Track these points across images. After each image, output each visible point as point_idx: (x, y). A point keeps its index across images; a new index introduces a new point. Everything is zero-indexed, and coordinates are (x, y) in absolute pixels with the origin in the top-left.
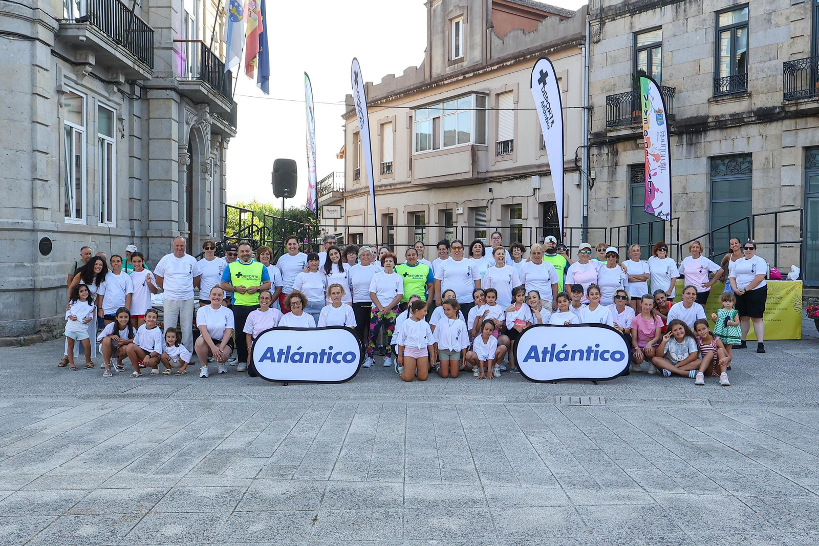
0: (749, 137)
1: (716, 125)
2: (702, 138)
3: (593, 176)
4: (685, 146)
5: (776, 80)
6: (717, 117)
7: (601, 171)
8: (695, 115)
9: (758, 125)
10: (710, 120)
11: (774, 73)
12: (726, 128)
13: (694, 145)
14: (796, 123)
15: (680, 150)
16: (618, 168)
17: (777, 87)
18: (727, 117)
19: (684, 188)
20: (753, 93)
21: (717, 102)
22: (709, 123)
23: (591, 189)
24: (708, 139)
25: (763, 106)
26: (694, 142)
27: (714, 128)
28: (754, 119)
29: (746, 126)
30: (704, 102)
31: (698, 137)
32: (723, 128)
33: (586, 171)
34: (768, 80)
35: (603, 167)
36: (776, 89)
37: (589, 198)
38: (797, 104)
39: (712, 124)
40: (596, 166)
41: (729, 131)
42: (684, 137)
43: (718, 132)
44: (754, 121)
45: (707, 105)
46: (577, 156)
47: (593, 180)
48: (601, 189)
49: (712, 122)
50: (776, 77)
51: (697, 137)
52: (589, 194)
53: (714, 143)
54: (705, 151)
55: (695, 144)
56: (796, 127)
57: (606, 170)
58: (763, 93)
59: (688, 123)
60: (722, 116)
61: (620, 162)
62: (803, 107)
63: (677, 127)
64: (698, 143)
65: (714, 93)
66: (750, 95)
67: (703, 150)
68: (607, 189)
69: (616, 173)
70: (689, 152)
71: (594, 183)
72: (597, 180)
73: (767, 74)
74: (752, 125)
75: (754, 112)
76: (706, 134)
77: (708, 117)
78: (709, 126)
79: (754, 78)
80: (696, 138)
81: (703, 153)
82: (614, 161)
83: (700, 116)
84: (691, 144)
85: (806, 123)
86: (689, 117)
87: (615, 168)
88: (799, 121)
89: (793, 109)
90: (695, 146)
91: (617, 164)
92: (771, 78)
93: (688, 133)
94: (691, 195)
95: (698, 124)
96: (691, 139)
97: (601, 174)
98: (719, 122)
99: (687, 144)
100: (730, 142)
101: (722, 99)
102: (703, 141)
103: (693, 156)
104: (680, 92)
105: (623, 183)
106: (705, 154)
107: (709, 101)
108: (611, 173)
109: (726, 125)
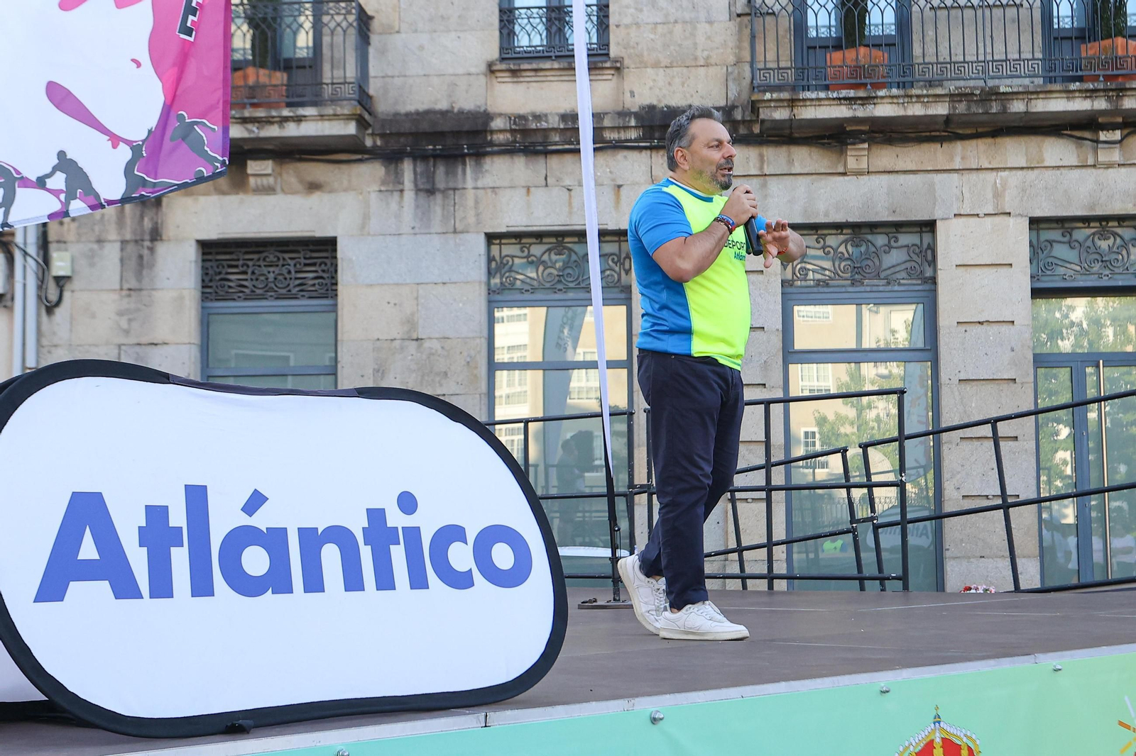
0: (619, 186)
1: (515, 141)
2: (469, 176)
3: (60, 265)
4: (409, 195)
5: (693, 35)
6: (522, 117)
7: (91, 257)
8: (443, 105)
9: (646, 154)
10: (498, 124)
11: (687, 16)
12: (547, 153)
13: (439, 197)
14: (761, 156)
15: (394, 206)
16: (161, 248)
17: (699, 53)
18: (554, 122)
19: (411, 323)
20: (626, 62)
21: (515, 73)
22: (492, 132)
23: (50, 310)
24: (487, 181)
25: (659, 101)
26: (441, 184)
27: (509, 150)
28: (633, 134)
29: (609, 152)
30: (473, 70)
31: (455, 175)
32: (537, 153)
33: (32, 250)
34: (671, 32)
35: (100, 241)
36: (696, 59)
37: (45, 342)
38: (792, 103)
39: (500, 138)
40: (71, 237)
41: (554, 161)
42: (407, 167)
43: (520, 162)
44: (636, 140)
45: (483, 79)
47: (61, 281)
48: (93, 316)
49: (501, 131)
50: (695, 28)
51: (450, 173)
52: (45, 327)
53: (505, 196)
54: (477, 215)
55: (444, 191)
56: (761, 168)
57: (112, 253)
58: (656, 65)
59: (425, 127)
60: (538, 117)
61: (170, 230)
62: (808, 113)
63: (382, 136)
64: (455, 189)
65: (501, 49)
66: (618, 69)
67: (472, 213)
68: (120, 314)
69: (152, 266)
70: (424, 216)
71: (67, 295)
72: (76, 284)
73: (666, 15)
74: (625, 153)
75: (636, 115)
76: (479, 164)
77: (487, 117)
78: (491, 144)
79: (627, 20)
80: (447, 173)
81: (472, 220)
82: (147, 224)
83: (461, 112)
84: (431, 192)
85: (790, 162)
86: (422, 107)
87: (151, 250)
88: (770, 152)
89: (781, 114)
90: (445, 197)
91: (156, 235)
92: (678, 27)
93: (419, 156)
94: (436, 345)
95: (457, 134)
96: (431, 178)
97: (92, 265)
98: (525, 132)
99: (418, 190)
100: (557, 194)
101: (534, 66)
102: (470, 183)
103: (437, 225)
104: (389, 30)
105: (181, 298)
106: (478, 223)
107: (491, 70)
108: (133, 263)
109: (545, 143)
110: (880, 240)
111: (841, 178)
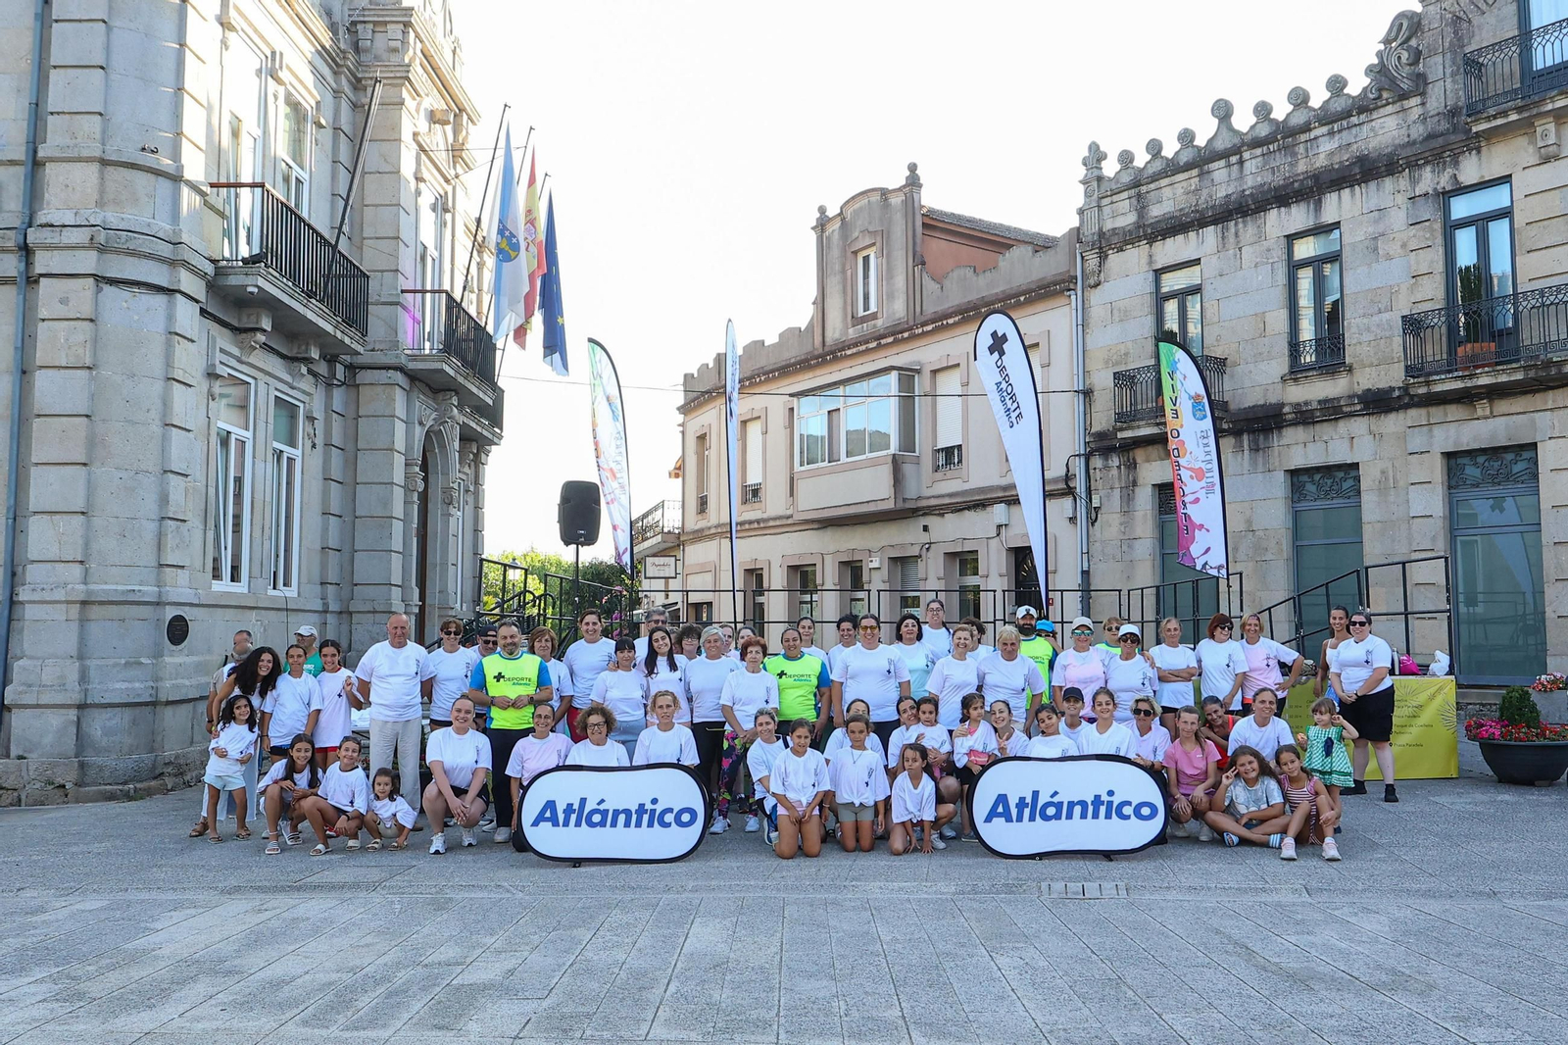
0: (1353, 438)
1: (1297, 418)
2: (1275, 439)
3: (1096, 503)
4: (1246, 452)
5: (1391, 344)
6: (1298, 404)
7: (1108, 496)
8: (1261, 402)
9: (1366, 417)
10: (1286, 409)
11: (1387, 334)
12: (1314, 423)
13: (1261, 452)
14: (1428, 413)
15: (1239, 459)
16: (1137, 489)
17: (1395, 355)
18: (1315, 405)
19: (1249, 522)
20: (1354, 366)
21: (1295, 380)
22: (1285, 414)
23: (1093, 525)
24: (1284, 441)
25: (1373, 386)
26: (1261, 446)
27: (1294, 423)
28: (1358, 407)
29: (1347, 419)
30: (1276, 381)
31: (1268, 438)
32: (1309, 423)
33: (1084, 496)
34: (1378, 345)
35: (1111, 488)
36: (1393, 358)
37: (1091, 540)
38: (1428, 383)
39: (1289, 417)
40: (1100, 488)
41: (1318, 427)
42: (1245, 437)
43: (1300, 429)
44: (1360, 411)
45: (1280, 385)
46: (1068, 471)
47: (1097, 509)
48: (1110, 526)
49: (1290, 413)
50: (1392, 340)
51: (1266, 438)
52: (1090, 532)
53: (1293, 449)
54: (1280, 461)
55: (1263, 449)
56: (1429, 420)
57: (1117, 493)
58: (1371, 365)
59: (1251, 416)
60: (1306, 403)
61: (1140, 481)
62: (1438, 388)
63: (1231, 422)
64: (1269, 447)
65: (1291, 367)
66: (1350, 370)
67: (1278, 460)
68: (1121, 524)
69: (1133, 499)
70: (1254, 463)
71: (1099, 515)
72: (1103, 510)
73: (1376, 335)
74: (1356, 418)
75: (1358, 396)
76: (1280, 432)
77: (1283, 405)
78: (1285, 420)
79: (1354, 341)
80: (1265, 439)
81: (1277, 464)
82: (1131, 478)
83: (1270, 404)
84: (1257, 450)
85: (1446, 415)
86: (1251, 405)
87: (1133, 491)
88: (1433, 410)
89: (1422, 390)
90: (1264, 452)
91: (1135, 483)
92: (1383, 341)
93: (1251, 431)
94: (1261, 533)
95: (1267, 417)
96: (1256, 442)
97: (1109, 500)
98: (1302, 412)
99: (1251, 450)
100: (1320, 445)
101: (1304, 375)
102: (1276, 444)
103: (1260, 468)
104: (1236, 364)
105: (1146, 514)
106: (1280, 465)
107: (1283, 379)
108: (1125, 498)
109: (1313, 417)
110: (1510, 456)
111: (1476, 421)
